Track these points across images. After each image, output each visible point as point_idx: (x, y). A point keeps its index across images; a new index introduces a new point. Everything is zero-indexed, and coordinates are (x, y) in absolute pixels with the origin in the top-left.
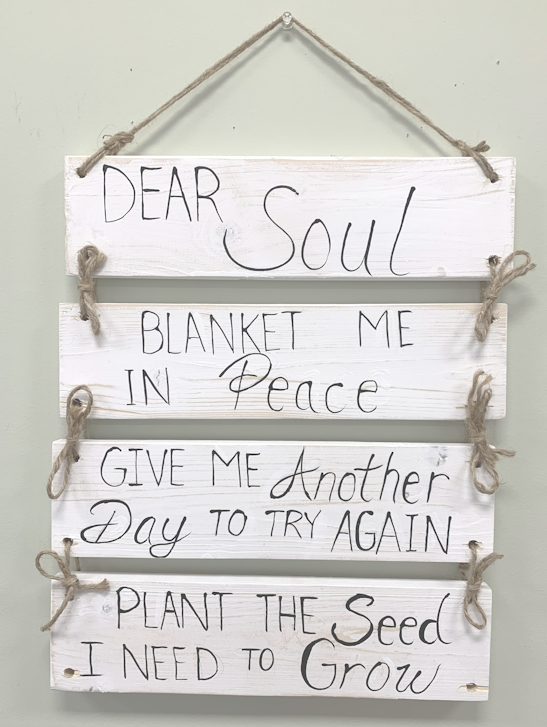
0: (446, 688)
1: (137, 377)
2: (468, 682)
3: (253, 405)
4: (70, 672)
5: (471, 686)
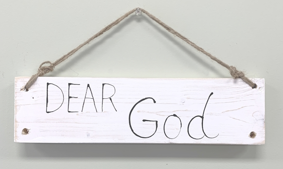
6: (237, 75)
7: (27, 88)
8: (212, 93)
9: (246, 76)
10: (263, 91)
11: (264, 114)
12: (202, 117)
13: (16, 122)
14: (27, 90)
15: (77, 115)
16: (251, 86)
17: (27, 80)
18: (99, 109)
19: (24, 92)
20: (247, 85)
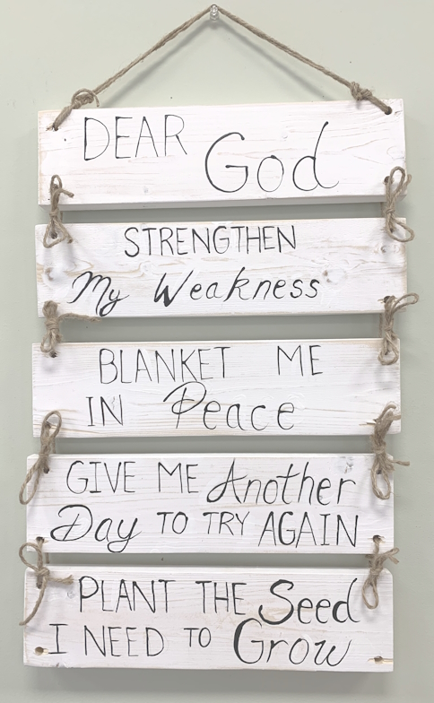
0: (357, 661)
1: (96, 403)
2: (376, 656)
3: (191, 425)
4: (40, 650)
5: (378, 659)
6: (361, 96)
7: (55, 127)
8: (327, 123)
9: (374, 95)
10: (401, 117)
11: (404, 150)
12: (314, 158)
13: (41, 175)
14: (56, 130)
15: (129, 161)
16: (383, 110)
17: (56, 114)
18: (161, 152)
19: (52, 132)
20: (377, 109)
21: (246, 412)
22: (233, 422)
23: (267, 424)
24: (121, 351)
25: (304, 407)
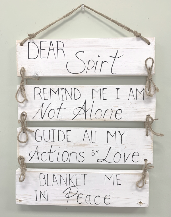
21: (92, 198)
22: (88, 201)
23: (100, 203)
24: (47, 174)
25: (114, 197)
